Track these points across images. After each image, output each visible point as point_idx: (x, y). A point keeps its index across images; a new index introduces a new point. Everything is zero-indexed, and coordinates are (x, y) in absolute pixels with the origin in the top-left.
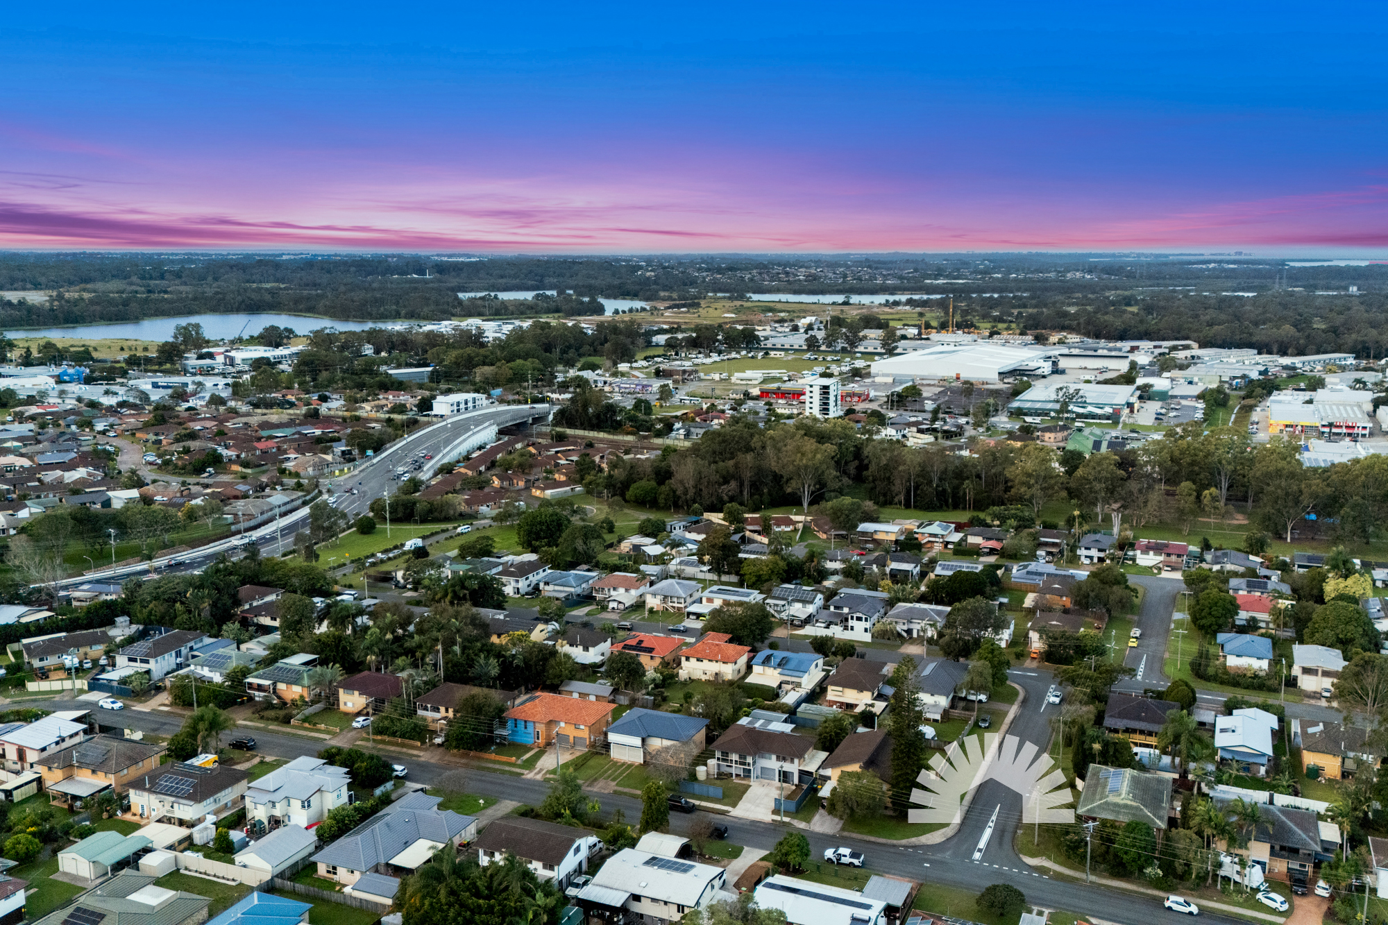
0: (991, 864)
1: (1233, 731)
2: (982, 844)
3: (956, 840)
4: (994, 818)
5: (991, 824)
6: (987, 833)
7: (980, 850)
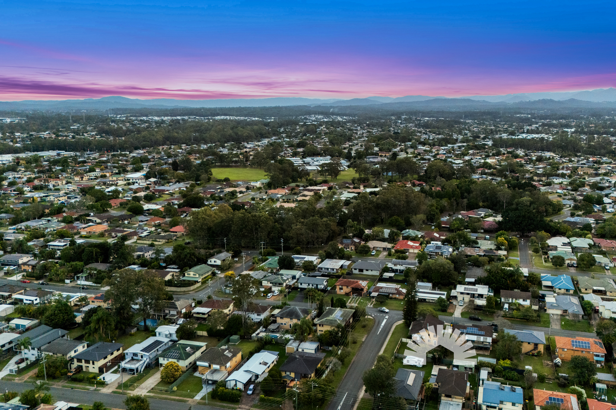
0: (382, 316)
1: (260, 363)
2: (385, 320)
3: (394, 321)
4: (380, 329)
5: (382, 327)
6: (383, 324)
7: (386, 319)
